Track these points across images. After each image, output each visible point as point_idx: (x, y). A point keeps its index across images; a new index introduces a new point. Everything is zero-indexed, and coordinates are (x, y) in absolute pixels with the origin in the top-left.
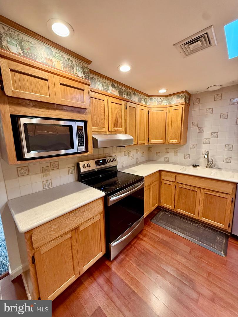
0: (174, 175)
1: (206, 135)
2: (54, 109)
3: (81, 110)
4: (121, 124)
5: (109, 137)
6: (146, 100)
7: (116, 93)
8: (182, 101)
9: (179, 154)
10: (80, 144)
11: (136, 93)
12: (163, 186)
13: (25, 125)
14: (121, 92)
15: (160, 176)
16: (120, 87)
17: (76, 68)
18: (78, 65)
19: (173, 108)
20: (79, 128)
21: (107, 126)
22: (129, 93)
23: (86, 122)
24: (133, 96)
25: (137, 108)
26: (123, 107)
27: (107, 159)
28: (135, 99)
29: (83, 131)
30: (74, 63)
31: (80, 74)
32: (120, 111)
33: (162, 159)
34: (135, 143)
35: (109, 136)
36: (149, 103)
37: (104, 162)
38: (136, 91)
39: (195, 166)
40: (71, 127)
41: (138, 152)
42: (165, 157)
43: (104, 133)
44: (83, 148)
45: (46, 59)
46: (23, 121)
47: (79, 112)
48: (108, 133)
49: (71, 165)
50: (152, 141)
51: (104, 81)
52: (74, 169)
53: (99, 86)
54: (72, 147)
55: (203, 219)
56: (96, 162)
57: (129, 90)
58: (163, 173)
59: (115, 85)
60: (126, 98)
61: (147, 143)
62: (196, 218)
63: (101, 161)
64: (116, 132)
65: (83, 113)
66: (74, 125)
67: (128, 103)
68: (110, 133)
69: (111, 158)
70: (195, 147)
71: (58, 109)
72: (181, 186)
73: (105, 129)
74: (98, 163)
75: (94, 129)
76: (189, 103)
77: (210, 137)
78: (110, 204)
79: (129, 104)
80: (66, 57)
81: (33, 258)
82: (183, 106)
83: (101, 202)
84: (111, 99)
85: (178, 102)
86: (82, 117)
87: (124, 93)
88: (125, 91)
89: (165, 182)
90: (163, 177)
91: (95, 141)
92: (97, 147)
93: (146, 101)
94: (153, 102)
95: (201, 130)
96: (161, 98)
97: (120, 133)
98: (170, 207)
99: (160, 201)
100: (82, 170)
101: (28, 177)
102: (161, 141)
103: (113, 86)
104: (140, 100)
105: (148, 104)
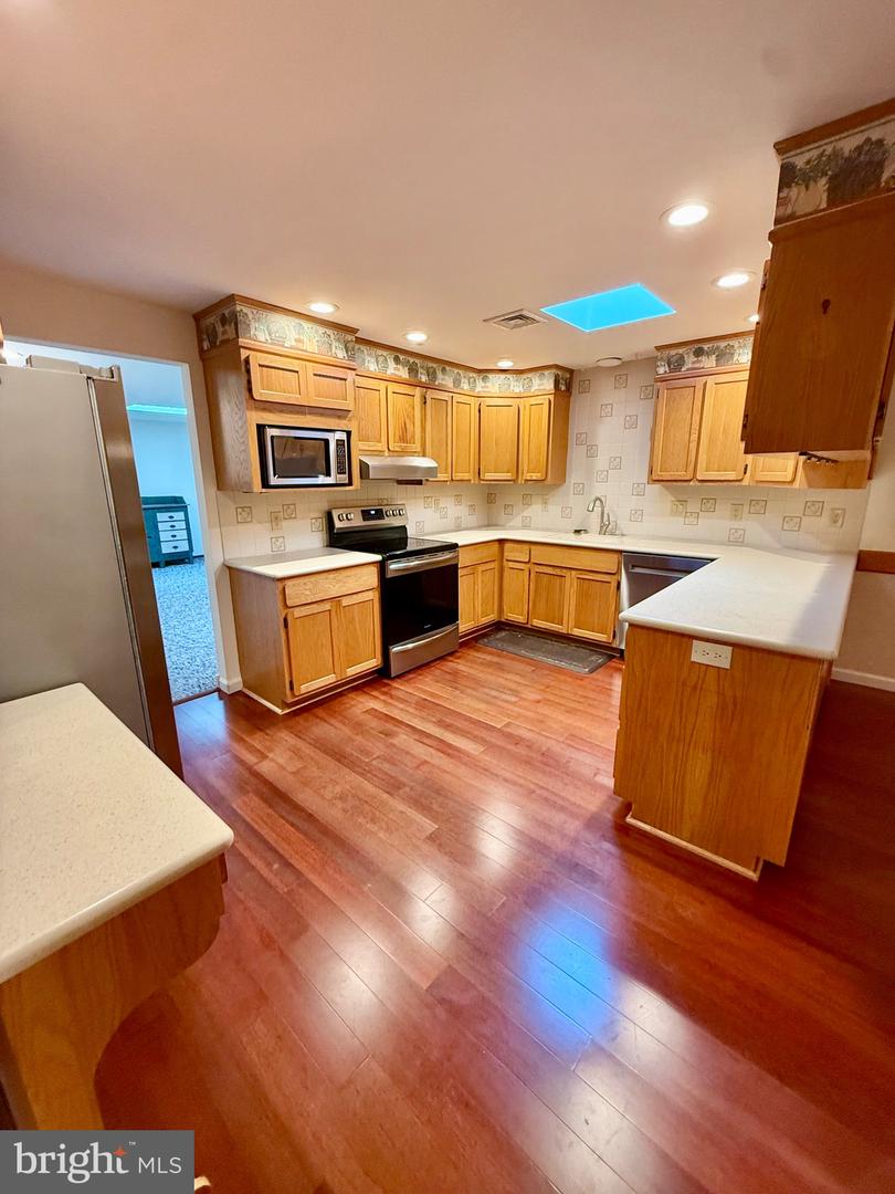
0: (526, 547)
1: (601, 462)
2: (304, 413)
3: (341, 414)
4: (413, 437)
5: (388, 461)
6: (472, 380)
7: (404, 373)
8: (549, 385)
9: (550, 507)
10: (341, 471)
11: (447, 368)
12: (507, 573)
13: (272, 437)
14: (413, 370)
15: (502, 551)
16: (411, 360)
17: (335, 344)
18: (338, 340)
19: (533, 401)
20: (339, 443)
21: (384, 439)
22: (431, 370)
23: (349, 434)
24: (440, 375)
25: (450, 403)
26: (417, 400)
27: (385, 509)
28: (446, 380)
29: (345, 447)
30: (332, 336)
31: (341, 354)
32: (410, 409)
33: (517, 521)
34: (441, 477)
35: (389, 459)
36: (480, 387)
37: (380, 514)
38: (446, 364)
39: (577, 532)
40: (327, 442)
41: (459, 502)
42: (525, 514)
43: (379, 453)
44: (344, 478)
45: (296, 340)
46: (271, 432)
47: (339, 417)
48: (386, 454)
49: (317, 515)
50: (488, 476)
51: (380, 352)
52: (321, 523)
53: (371, 363)
54: (328, 474)
55: (577, 632)
56: (363, 511)
57: (430, 365)
58: (508, 546)
59: (401, 357)
60: (423, 380)
61: (477, 479)
62: (565, 631)
63: (373, 512)
64: (404, 453)
65: (345, 418)
66: (333, 438)
67: (429, 391)
68: (391, 454)
69: (394, 507)
70: (581, 490)
71: (310, 414)
72: (541, 569)
73: (382, 446)
74: (366, 515)
75: (362, 446)
76: (569, 389)
77: (607, 468)
78: (389, 575)
79: (430, 394)
80: (321, 330)
81: (285, 620)
82: (552, 397)
83: (374, 570)
84: (393, 387)
85: (542, 387)
86: (344, 424)
87: (420, 370)
88: (422, 367)
89: (511, 564)
90: (507, 555)
91: (364, 467)
92: (368, 477)
93: (473, 384)
94: (489, 384)
95: (591, 452)
96: (508, 376)
97: (413, 454)
98: (521, 619)
99: (501, 610)
100: (338, 524)
101: (250, 526)
102: (507, 476)
103: (397, 360)
104: (457, 382)
105: (478, 389)
